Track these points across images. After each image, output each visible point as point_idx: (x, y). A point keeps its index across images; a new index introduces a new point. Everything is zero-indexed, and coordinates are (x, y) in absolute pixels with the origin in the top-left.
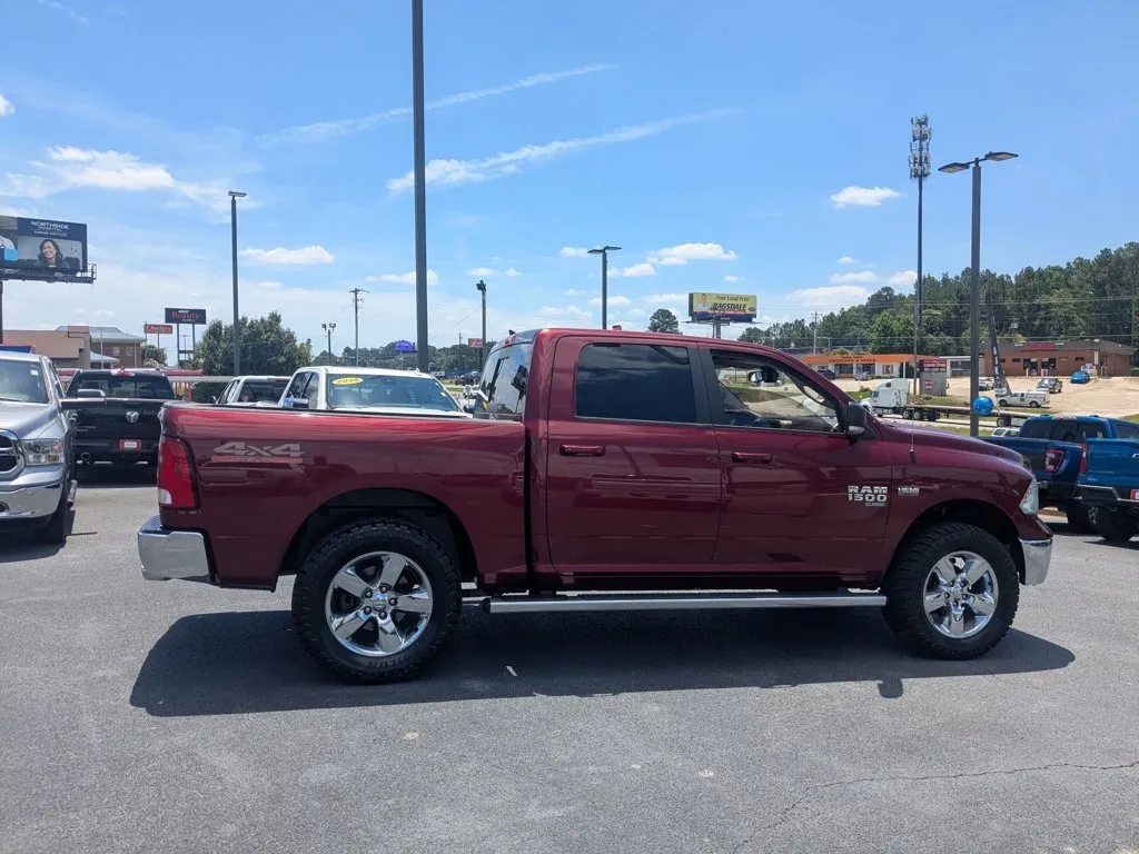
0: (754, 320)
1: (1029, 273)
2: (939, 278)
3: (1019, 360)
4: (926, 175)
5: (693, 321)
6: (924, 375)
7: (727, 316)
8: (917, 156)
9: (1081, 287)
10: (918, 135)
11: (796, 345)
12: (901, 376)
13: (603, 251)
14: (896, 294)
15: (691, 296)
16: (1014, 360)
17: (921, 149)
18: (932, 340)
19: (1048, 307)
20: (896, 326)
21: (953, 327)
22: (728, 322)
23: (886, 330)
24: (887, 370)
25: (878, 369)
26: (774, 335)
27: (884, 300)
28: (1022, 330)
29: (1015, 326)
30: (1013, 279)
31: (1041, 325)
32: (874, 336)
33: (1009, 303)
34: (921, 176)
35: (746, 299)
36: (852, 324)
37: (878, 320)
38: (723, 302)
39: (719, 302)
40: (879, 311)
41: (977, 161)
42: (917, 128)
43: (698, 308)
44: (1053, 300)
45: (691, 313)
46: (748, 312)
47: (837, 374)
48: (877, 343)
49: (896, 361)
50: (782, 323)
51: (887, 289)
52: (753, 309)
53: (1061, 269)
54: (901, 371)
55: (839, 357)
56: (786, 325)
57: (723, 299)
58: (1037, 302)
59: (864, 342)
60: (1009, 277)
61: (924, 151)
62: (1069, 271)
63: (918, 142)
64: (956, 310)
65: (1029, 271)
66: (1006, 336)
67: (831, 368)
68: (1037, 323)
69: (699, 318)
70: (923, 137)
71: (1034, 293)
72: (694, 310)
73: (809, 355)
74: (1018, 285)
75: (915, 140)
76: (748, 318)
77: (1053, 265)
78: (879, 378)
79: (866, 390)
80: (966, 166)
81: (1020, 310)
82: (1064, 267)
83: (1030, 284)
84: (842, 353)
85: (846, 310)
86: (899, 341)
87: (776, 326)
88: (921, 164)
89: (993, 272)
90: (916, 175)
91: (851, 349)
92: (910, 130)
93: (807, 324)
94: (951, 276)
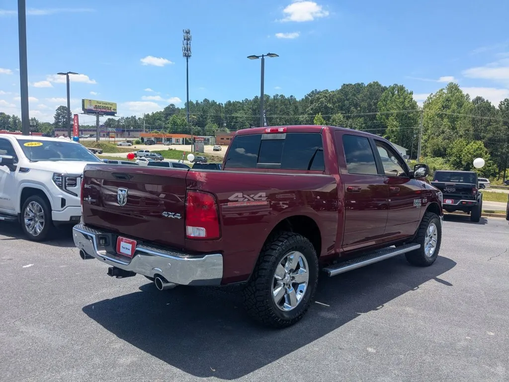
0: (115, 115)
1: (229, 104)
2: (195, 102)
3: (229, 139)
4: (190, 56)
5: (84, 113)
6: (196, 144)
7: (102, 112)
8: (186, 47)
9: (248, 111)
10: (186, 38)
11: (134, 128)
12: (183, 144)
13: (67, 74)
14: (176, 107)
15: (83, 101)
16: (227, 139)
17: (187, 44)
18: (193, 129)
19: (237, 117)
20: (179, 122)
21: (201, 123)
22: (102, 115)
23: (175, 123)
24: (177, 141)
25: (174, 141)
26: (122, 123)
27: (171, 110)
28: (227, 126)
29: (225, 125)
30: (224, 105)
31: (234, 125)
32: (169, 125)
33: (222, 115)
34: (187, 56)
35: (112, 104)
36: (158, 119)
37: (171, 118)
38: (99, 105)
39: (98, 105)
40: (170, 115)
41: (263, 56)
42: (186, 35)
43: (87, 107)
44: (238, 115)
45: (83, 109)
46: (112, 111)
47: (156, 142)
48: (171, 129)
49: (181, 137)
50: (125, 117)
51: (172, 105)
52: (116, 110)
53: (240, 103)
54: (183, 141)
55: (155, 134)
56: (127, 118)
57: (100, 103)
58: (233, 115)
59: (166, 128)
60: (222, 104)
61: (189, 46)
62: (242, 104)
63: (186, 41)
64: (202, 116)
65: (229, 102)
66: (222, 129)
67: (153, 139)
68: (233, 124)
69: (88, 112)
70: (188, 39)
71: (230, 112)
72: (85, 108)
73: (142, 133)
74: (226, 108)
75: (185, 40)
76: (113, 114)
77: (237, 101)
78: (174, 144)
79: (171, 150)
80: (258, 57)
81: (226, 118)
82: (241, 102)
83: (230, 108)
84: (156, 133)
85: (154, 113)
86: (180, 128)
87: (122, 118)
88: (187, 51)
89: (215, 101)
90: (185, 56)
91: (160, 131)
92: (182, 35)
93: (137, 118)
94: (199, 102)
